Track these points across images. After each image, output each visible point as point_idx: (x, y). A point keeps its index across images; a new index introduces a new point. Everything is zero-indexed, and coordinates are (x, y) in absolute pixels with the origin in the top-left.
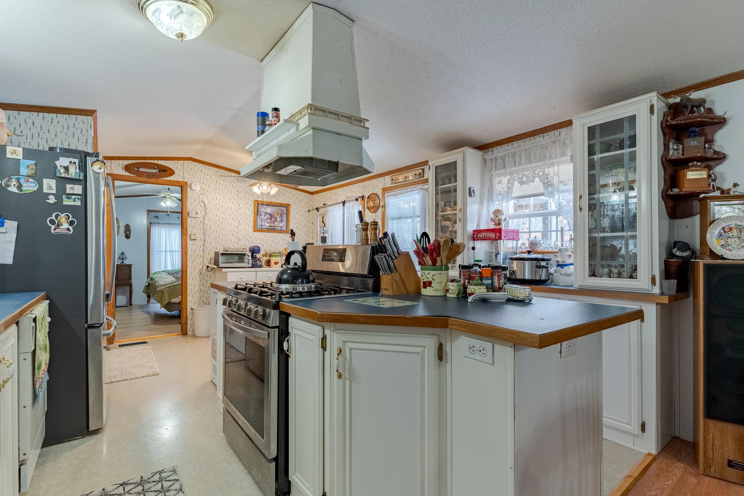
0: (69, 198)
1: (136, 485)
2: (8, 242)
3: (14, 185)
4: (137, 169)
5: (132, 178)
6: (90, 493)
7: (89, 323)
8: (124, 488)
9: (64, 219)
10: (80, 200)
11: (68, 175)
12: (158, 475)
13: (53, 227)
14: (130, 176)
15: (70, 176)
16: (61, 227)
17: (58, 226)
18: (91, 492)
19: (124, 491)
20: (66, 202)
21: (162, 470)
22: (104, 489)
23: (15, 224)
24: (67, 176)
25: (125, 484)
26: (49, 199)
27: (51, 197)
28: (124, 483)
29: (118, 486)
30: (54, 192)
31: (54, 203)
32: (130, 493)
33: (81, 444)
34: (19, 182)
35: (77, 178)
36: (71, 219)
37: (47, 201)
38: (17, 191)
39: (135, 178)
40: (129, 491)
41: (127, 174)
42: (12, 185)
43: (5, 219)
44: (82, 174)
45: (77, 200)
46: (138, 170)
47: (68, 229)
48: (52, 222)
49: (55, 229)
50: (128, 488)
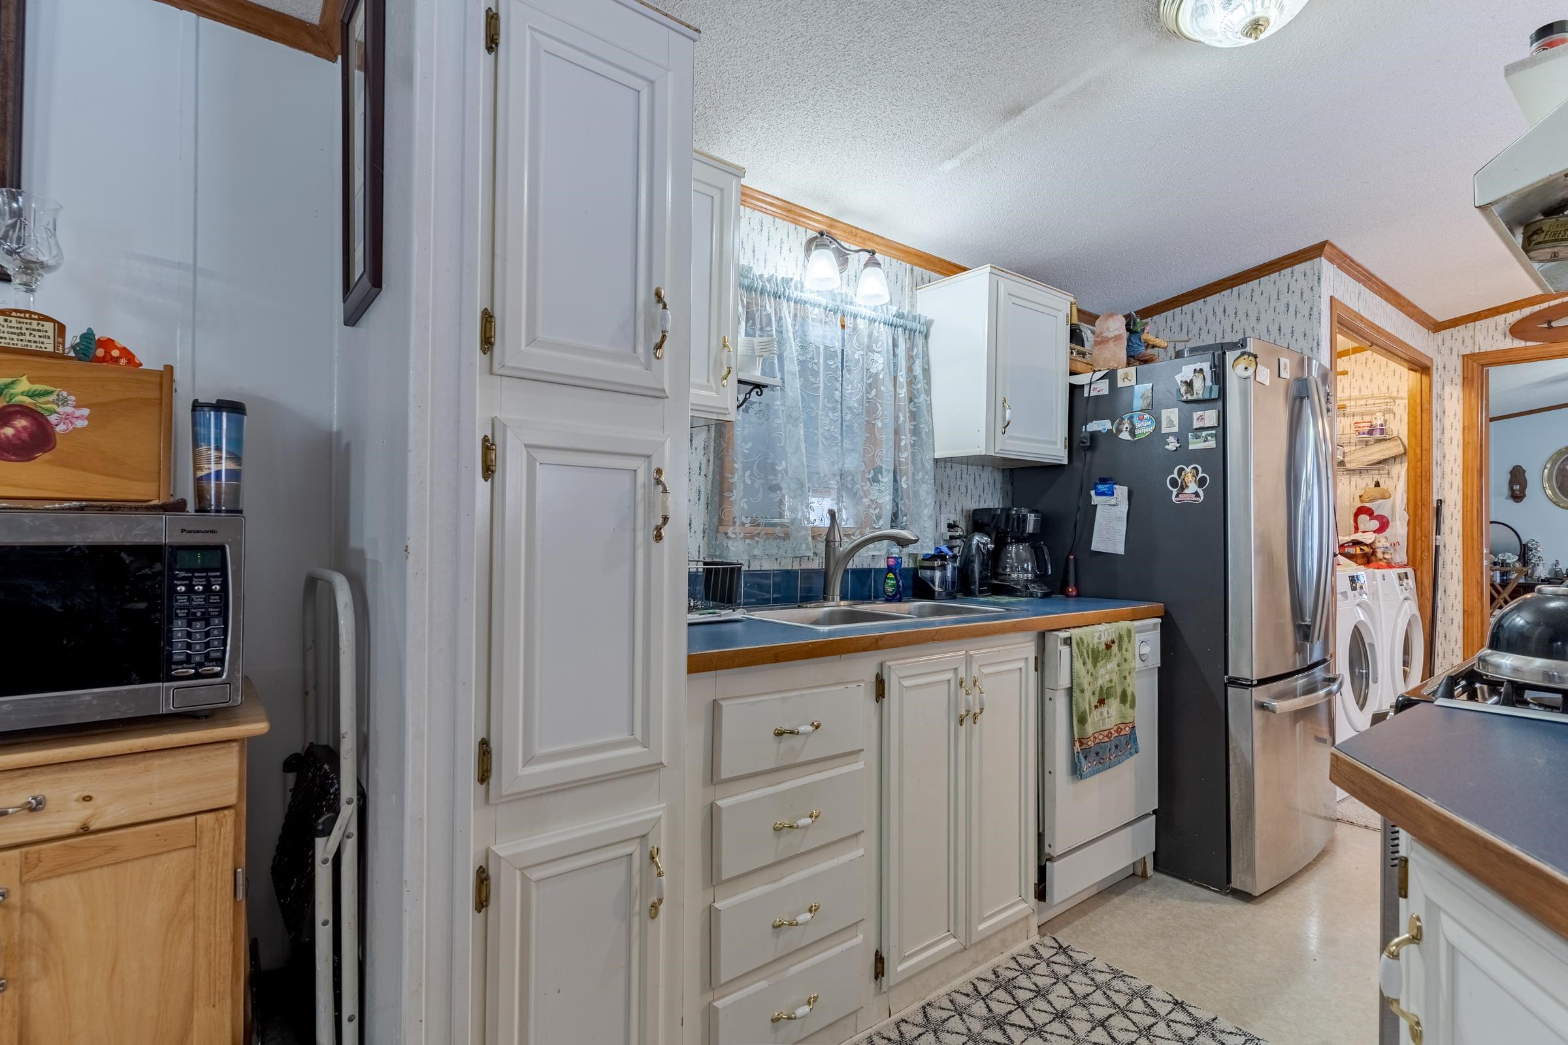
0: (1197, 437)
1: (1194, 1022)
2: (1119, 519)
3: (1127, 428)
4: (1546, 325)
5: (1532, 351)
6: (1129, 977)
7: (1230, 675)
8: (1173, 1009)
9: (1190, 475)
10: (1214, 438)
11: (1192, 395)
12: (1243, 1039)
13: (1175, 491)
14: (1526, 348)
15: (1195, 397)
16: (1186, 491)
17: (1182, 489)
18: (1132, 977)
19: (1167, 1015)
20: (1195, 445)
21: (1258, 1039)
22: (1149, 987)
23: (1125, 489)
24: (1190, 398)
25: (1182, 1007)
26: (1168, 444)
27: (1171, 439)
28: (1182, 1003)
29: (1170, 999)
30: (1176, 429)
31: (1175, 449)
32: (1169, 1026)
33: (1208, 901)
34: (1132, 423)
35: (1207, 397)
36: (1200, 475)
37: (1167, 447)
38: (1129, 438)
39: (1541, 350)
40: (1172, 1021)
41: (1519, 344)
42: (1125, 429)
43: (1116, 484)
44: (1216, 388)
45: (1209, 438)
46: (1550, 327)
47: (1197, 494)
48: (1174, 483)
49: (1177, 496)
50: (1179, 1015)
